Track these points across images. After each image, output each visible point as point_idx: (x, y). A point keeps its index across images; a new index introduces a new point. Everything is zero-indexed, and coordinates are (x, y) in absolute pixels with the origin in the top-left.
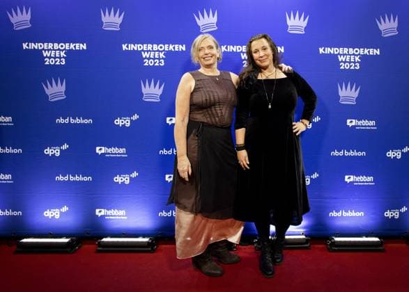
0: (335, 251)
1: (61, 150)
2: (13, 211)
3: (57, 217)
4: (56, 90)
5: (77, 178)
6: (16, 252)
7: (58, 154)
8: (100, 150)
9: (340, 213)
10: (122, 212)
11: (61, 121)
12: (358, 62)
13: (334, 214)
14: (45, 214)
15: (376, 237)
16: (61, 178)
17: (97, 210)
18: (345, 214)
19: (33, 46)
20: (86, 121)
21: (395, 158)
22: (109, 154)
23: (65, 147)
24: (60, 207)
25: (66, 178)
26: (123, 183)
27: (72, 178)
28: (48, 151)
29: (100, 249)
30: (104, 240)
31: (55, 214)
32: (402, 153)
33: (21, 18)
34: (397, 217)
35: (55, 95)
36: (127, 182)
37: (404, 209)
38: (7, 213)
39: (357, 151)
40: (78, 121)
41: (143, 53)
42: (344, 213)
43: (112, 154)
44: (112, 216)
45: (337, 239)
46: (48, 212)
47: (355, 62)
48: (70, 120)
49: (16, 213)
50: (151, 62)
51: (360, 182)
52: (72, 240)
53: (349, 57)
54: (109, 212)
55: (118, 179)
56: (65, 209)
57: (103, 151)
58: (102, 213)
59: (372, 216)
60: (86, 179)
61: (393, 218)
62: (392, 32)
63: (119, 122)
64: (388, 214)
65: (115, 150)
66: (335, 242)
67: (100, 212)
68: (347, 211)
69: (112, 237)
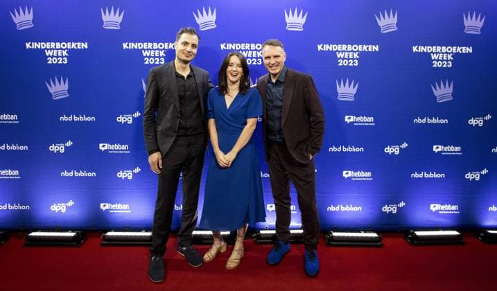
0: (333, 246)
1: (66, 147)
2: (21, 205)
3: (64, 211)
4: (59, 89)
5: (82, 174)
6: (26, 245)
7: (62, 151)
8: (103, 147)
9: (338, 208)
10: (126, 207)
11: (65, 118)
12: (356, 59)
13: (332, 208)
14: (51, 208)
15: (374, 231)
16: (65, 174)
17: (102, 205)
18: (343, 209)
19: (35, 45)
20: (89, 119)
21: (393, 153)
22: (112, 150)
23: (69, 144)
24: (66, 202)
25: (71, 174)
26: (126, 178)
27: (77, 174)
28: (53, 148)
29: (105, 242)
30: (109, 234)
31: (61, 208)
32: (400, 149)
33: (24, 18)
34: (395, 212)
35: (58, 93)
36: (130, 177)
37: (402, 204)
38: (15, 207)
39: (355, 147)
40: (81, 118)
41: (143, 51)
42: (342, 207)
43: (115, 150)
44: (115, 210)
45: (335, 234)
46: (54, 206)
47: (353, 59)
48: (73, 118)
49: (24, 208)
50: (152, 61)
51: (358, 177)
52: (77, 233)
53: (348, 54)
54: (113, 206)
55: (121, 175)
56: (71, 203)
57: (106, 148)
58: (107, 207)
59: (369, 210)
60: (90, 174)
61: (391, 212)
62: (390, 28)
63: (121, 119)
64: (386, 209)
65: (118, 147)
66: (333, 237)
67: (104, 207)
68: (344, 206)
69: (116, 231)
